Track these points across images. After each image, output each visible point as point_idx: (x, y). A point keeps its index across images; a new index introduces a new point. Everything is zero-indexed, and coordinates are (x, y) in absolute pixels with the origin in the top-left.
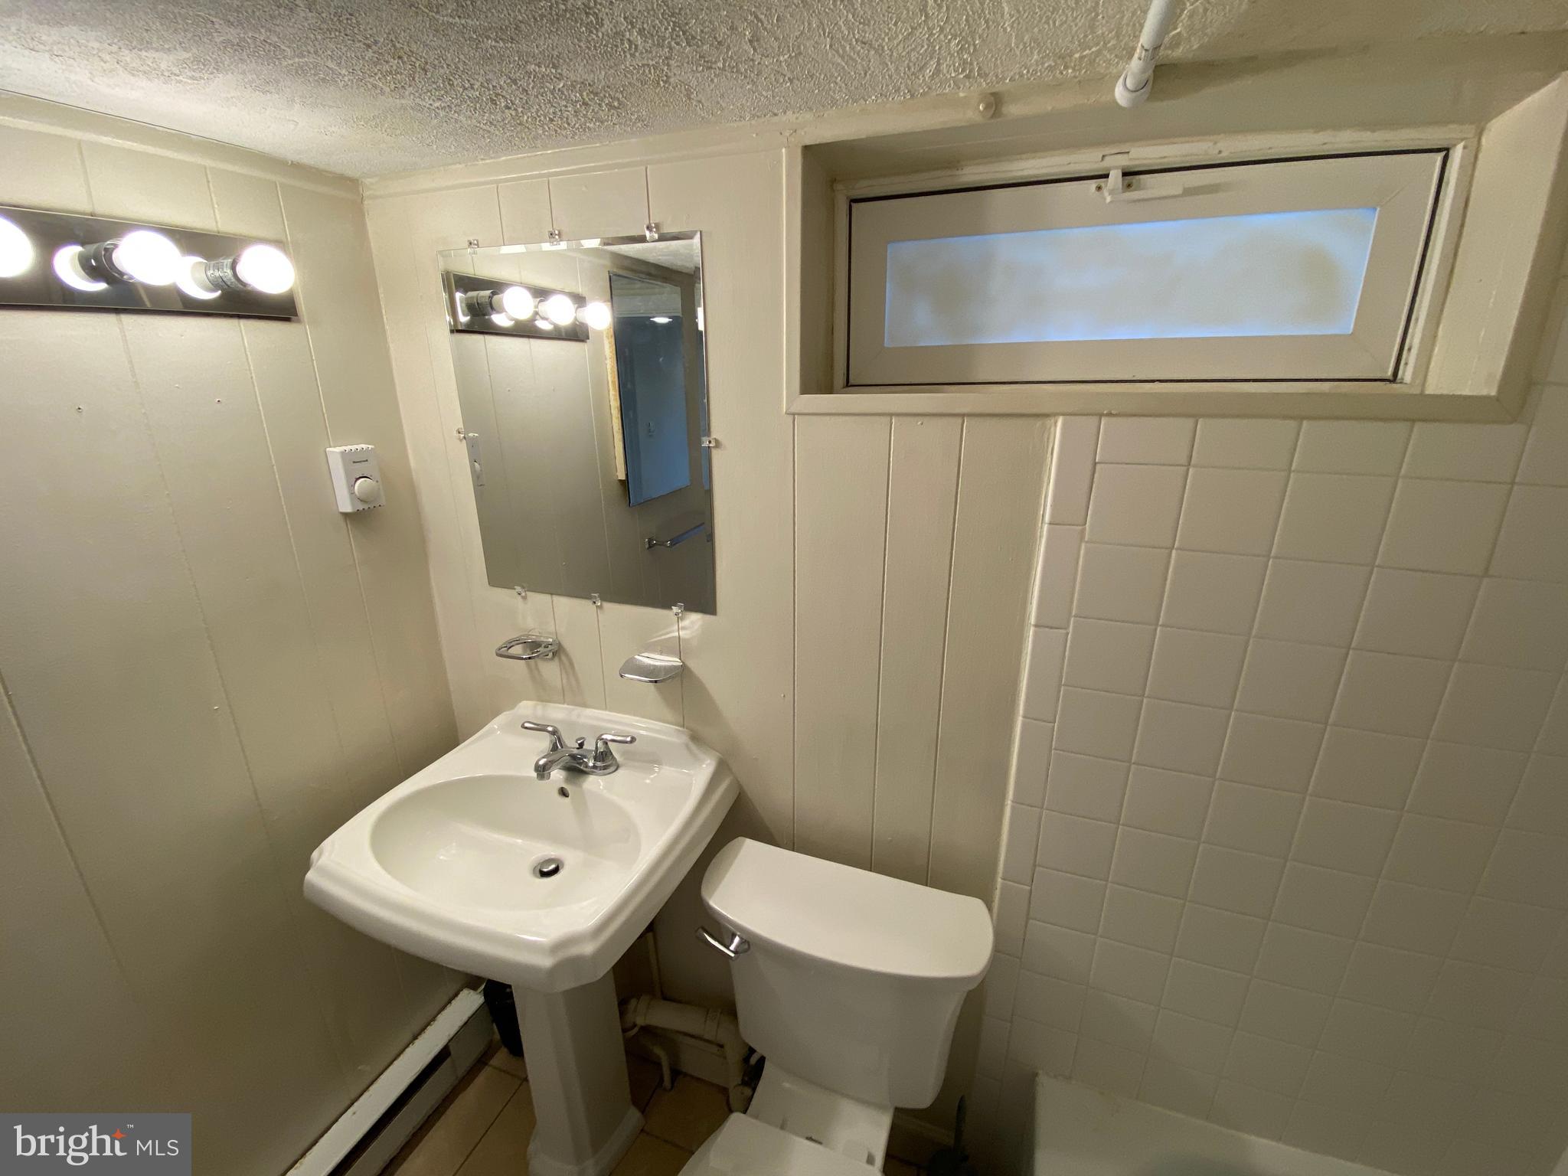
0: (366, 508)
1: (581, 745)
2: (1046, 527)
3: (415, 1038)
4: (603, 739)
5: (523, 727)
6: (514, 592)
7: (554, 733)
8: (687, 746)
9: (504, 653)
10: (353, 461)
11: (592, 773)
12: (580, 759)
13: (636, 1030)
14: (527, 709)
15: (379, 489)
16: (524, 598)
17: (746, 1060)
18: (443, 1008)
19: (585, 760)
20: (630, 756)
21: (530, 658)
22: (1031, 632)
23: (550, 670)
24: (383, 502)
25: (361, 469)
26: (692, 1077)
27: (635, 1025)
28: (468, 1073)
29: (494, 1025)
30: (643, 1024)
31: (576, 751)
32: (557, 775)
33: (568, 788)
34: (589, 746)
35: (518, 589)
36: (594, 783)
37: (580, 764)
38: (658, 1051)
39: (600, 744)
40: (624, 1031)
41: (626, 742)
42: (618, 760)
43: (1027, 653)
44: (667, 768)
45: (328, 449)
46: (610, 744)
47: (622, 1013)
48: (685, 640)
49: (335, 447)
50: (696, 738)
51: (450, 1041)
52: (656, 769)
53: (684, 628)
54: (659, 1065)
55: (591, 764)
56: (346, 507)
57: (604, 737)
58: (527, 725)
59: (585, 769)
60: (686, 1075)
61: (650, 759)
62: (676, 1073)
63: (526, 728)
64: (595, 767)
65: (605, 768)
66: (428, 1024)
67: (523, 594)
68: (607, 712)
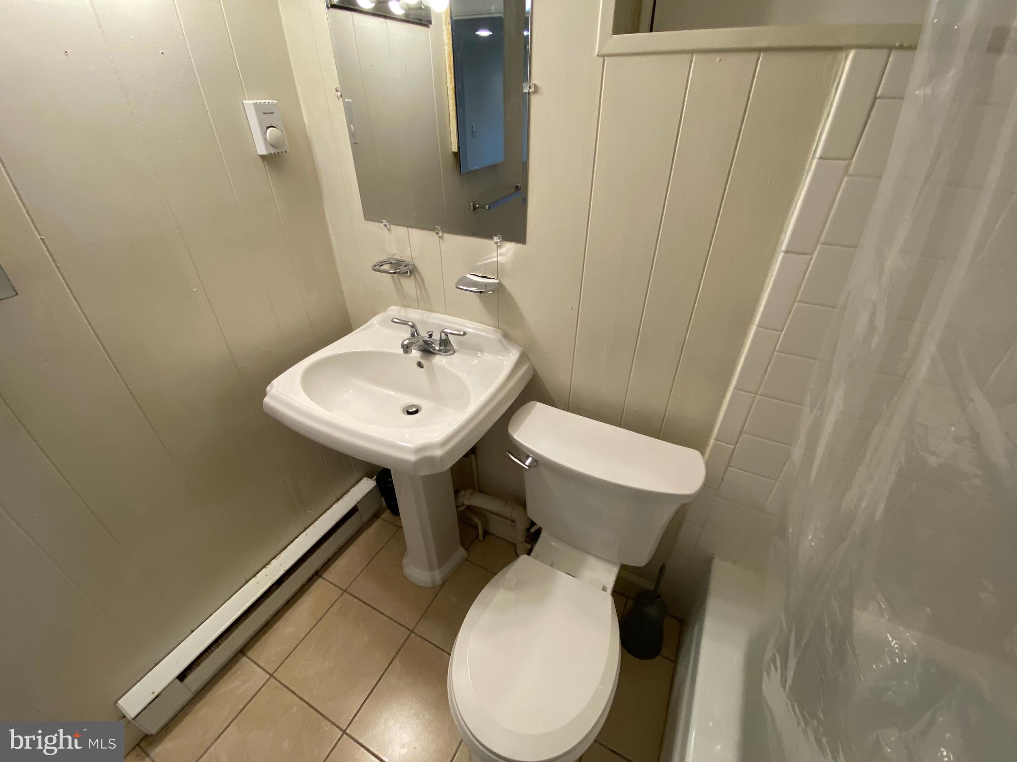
0: (276, 152)
1: (431, 336)
2: (815, 161)
3: (338, 500)
4: (444, 332)
5: (393, 321)
6: (382, 225)
7: (413, 326)
8: (500, 341)
9: (377, 267)
10: (264, 112)
11: (439, 354)
12: (431, 344)
13: (464, 507)
14: (395, 311)
15: (284, 138)
16: (389, 230)
17: (528, 530)
18: (353, 486)
19: (433, 345)
20: (462, 345)
21: (395, 273)
22: (780, 257)
23: (408, 284)
24: (288, 150)
25: (270, 119)
26: (496, 536)
27: (464, 504)
28: (368, 521)
29: (383, 498)
30: (468, 504)
31: (427, 339)
32: (415, 354)
33: (423, 362)
34: (436, 337)
35: (385, 222)
36: (439, 360)
37: (431, 348)
38: (477, 520)
39: (443, 335)
40: (457, 507)
41: (460, 335)
42: (455, 347)
43: (772, 275)
44: (487, 354)
45: (244, 101)
46: (449, 335)
47: (456, 497)
48: (502, 264)
49: (249, 100)
50: (506, 336)
51: (358, 503)
52: (480, 355)
53: (501, 255)
54: (477, 528)
55: (437, 348)
56: (262, 150)
57: (445, 331)
58: (395, 320)
59: (433, 351)
60: (491, 534)
61: (475, 348)
62: (486, 533)
63: (395, 322)
64: (440, 350)
65: (446, 351)
66: (345, 493)
67: (388, 227)
68: (447, 316)
